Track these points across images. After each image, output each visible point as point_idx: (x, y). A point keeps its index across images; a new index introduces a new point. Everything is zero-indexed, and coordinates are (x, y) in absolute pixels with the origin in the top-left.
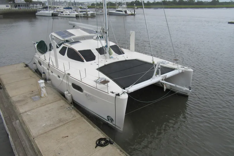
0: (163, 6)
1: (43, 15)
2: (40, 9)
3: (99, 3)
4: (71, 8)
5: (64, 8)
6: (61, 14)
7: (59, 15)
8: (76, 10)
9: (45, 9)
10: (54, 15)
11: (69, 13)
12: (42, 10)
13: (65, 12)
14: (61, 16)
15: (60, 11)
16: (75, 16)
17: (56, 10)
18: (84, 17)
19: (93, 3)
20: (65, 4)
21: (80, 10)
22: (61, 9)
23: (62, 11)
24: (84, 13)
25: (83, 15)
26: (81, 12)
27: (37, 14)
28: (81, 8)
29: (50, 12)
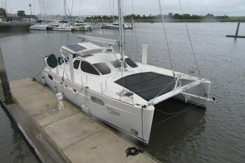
0: (185, 20)
1: (37, 29)
2: (33, 22)
3: (94, 17)
4: (66, 22)
5: (60, 22)
6: (57, 28)
7: (54, 29)
8: (71, 24)
9: (38, 23)
10: (48, 29)
12: (36, 24)
13: (61, 26)
14: (56, 30)
15: (55, 25)
16: (71, 30)
17: (50, 24)
18: (80, 30)
20: (60, 18)
21: (76, 24)
22: (57, 23)
23: (57, 25)
24: (80, 26)
25: (79, 29)
26: (77, 25)
27: (30, 28)
28: (77, 22)
29: (44, 26)
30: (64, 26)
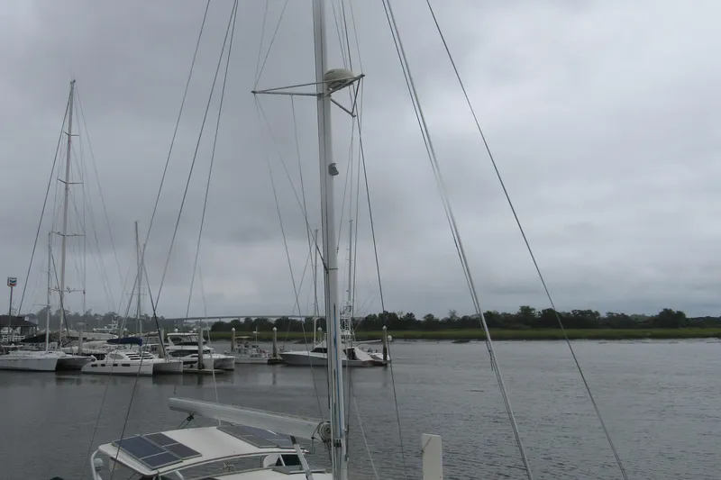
1: (19, 365)
2: (11, 343)
3: (242, 320)
4: (137, 341)
5: (111, 341)
6: (97, 362)
7: (86, 368)
8: (154, 349)
9: (28, 345)
10: (65, 369)
11: (127, 360)
12: (21, 349)
13: (112, 356)
14: (95, 369)
15: (94, 351)
16: (150, 371)
17: (75, 348)
18: (185, 373)
19: (217, 320)
20: (114, 326)
21: (172, 347)
22: (99, 342)
23: (98, 351)
24: (188, 358)
25: (182, 368)
26: (175, 354)
28: (176, 340)
29: (50, 355)
30: (125, 355)
